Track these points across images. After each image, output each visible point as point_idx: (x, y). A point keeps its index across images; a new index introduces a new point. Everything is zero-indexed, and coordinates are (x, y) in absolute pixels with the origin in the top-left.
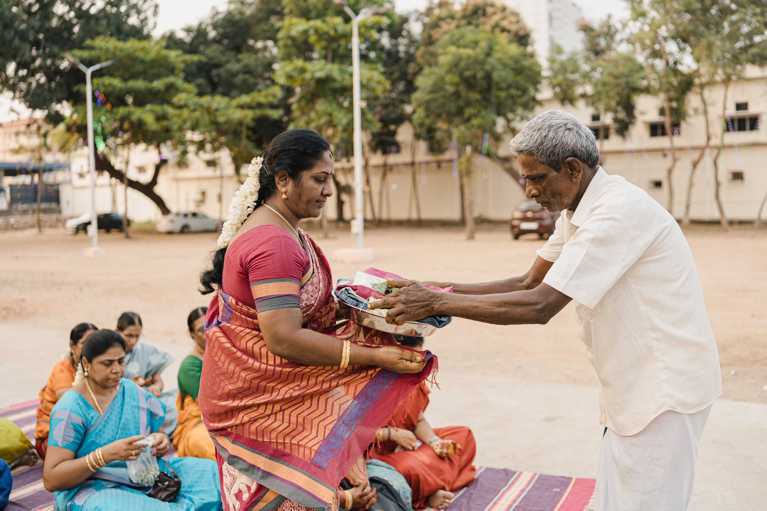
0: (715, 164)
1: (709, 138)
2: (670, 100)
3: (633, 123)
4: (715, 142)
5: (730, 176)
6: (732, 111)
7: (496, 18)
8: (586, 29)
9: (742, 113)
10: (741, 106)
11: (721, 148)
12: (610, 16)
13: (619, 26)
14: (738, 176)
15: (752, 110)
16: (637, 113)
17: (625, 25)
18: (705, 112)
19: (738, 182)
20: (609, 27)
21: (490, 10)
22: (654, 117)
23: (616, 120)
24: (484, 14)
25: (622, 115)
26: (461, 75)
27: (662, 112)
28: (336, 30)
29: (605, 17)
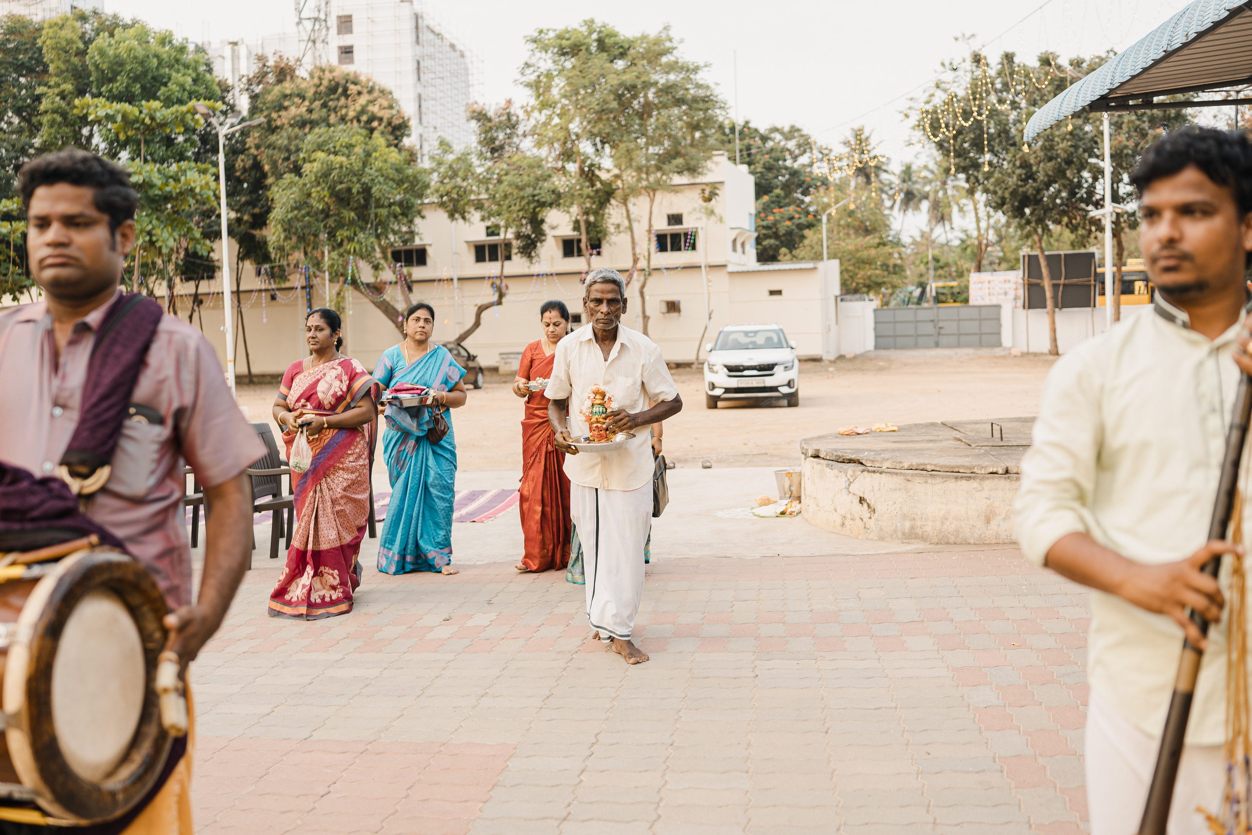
0: (642, 294)
1: (636, 261)
2: (587, 213)
3: (542, 241)
4: (642, 264)
5: (664, 308)
6: (662, 225)
7: (363, 100)
8: (481, 116)
9: (676, 228)
10: (676, 219)
11: (650, 272)
12: (509, 102)
13: (521, 115)
14: (673, 307)
15: (688, 224)
16: (545, 227)
17: (528, 114)
18: (630, 228)
19: (674, 315)
20: (509, 115)
21: (353, 89)
22: (567, 231)
23: (518, 236)
24: (345, 93)
25: (527, 230)
26: (332, 188)
27: (577, 226)
28: (152, 118)
29: (503, 104)
